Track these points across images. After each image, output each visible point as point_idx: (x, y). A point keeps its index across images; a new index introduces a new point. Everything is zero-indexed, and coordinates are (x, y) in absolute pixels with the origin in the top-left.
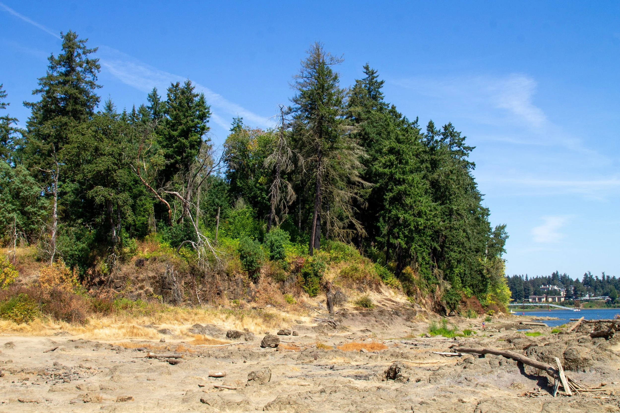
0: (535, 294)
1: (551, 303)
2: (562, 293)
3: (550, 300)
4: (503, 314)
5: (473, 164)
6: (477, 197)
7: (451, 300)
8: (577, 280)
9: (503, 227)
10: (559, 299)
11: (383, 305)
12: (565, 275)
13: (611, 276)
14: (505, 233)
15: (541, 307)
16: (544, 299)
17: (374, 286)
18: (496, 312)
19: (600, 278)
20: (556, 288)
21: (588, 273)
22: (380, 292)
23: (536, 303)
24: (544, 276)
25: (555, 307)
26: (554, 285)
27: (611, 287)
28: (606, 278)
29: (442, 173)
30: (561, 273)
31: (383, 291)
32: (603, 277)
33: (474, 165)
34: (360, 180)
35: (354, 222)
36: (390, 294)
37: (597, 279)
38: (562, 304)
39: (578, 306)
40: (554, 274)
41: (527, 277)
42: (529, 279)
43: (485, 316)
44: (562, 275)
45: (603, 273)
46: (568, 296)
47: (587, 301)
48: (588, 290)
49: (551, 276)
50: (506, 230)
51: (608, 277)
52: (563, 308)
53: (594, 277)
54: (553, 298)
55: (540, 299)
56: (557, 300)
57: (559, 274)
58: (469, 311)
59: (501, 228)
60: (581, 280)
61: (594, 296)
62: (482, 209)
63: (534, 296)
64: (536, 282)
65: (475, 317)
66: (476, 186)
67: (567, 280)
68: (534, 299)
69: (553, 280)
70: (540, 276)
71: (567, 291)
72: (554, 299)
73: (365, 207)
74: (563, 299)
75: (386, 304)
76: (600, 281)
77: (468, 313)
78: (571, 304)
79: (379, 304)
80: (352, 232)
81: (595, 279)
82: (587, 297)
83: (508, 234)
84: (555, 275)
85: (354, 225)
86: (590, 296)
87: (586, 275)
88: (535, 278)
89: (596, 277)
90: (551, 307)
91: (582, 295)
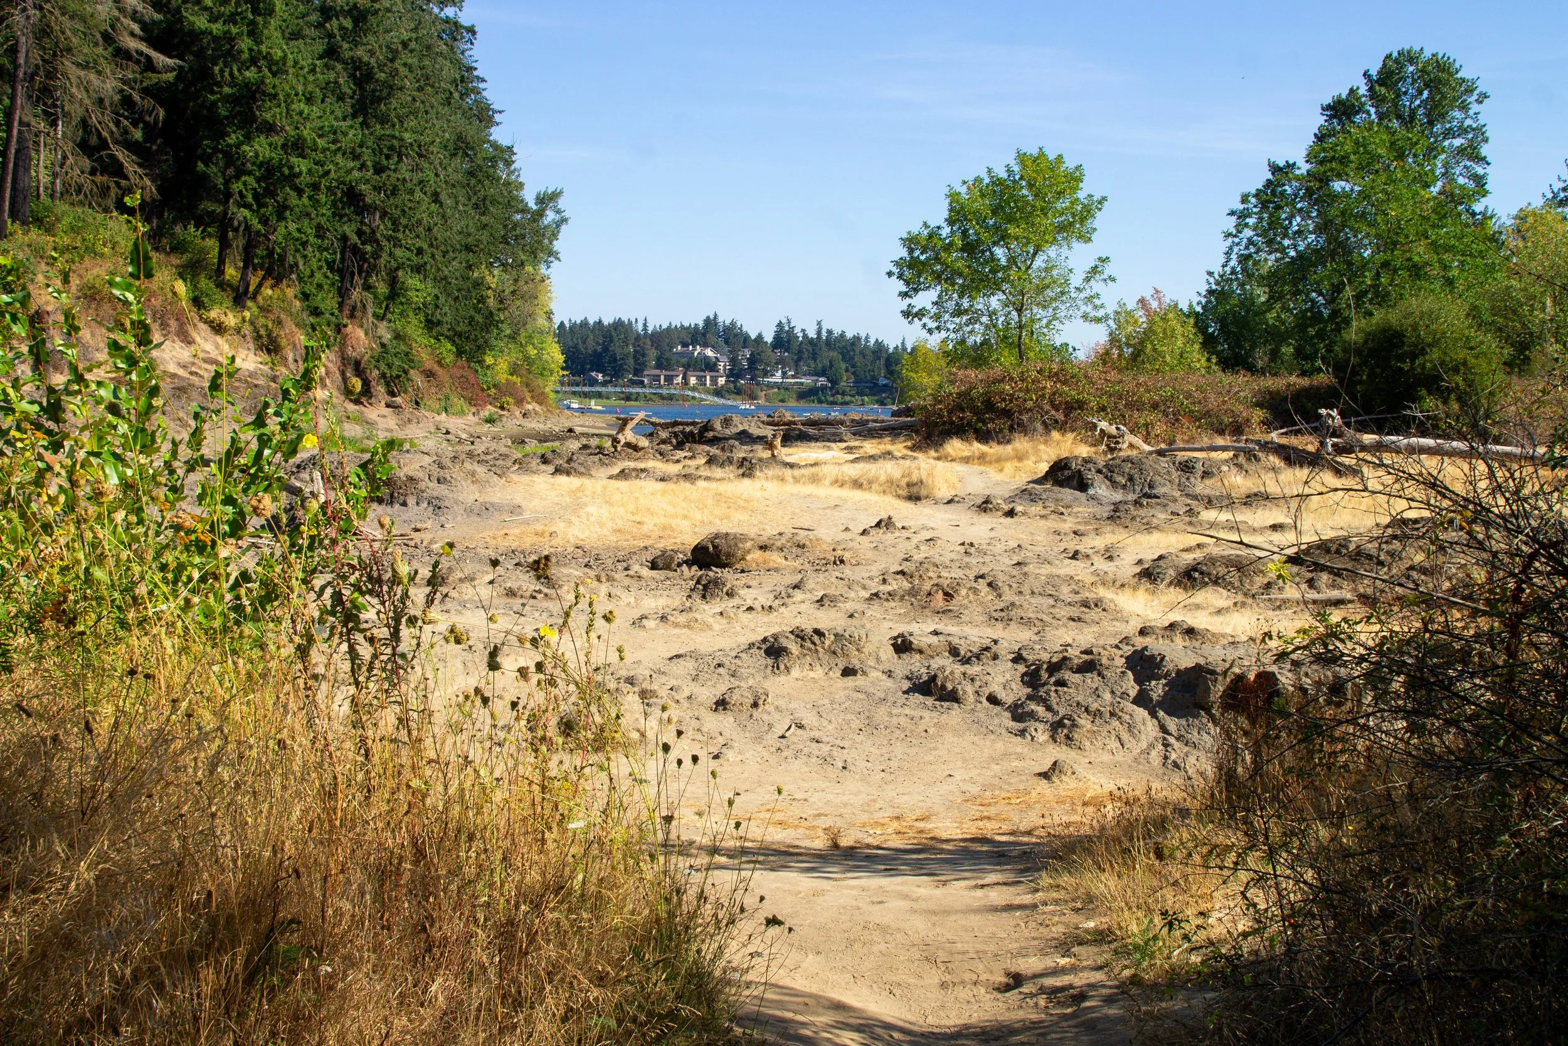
0: (659, 366)
1: (694, 389)
2: (721, 367)
3: (693, 381)
4: (538, 408)
5: (472, 31)
6: (484, 116)
7: (390, 366)
8: (760, 337)
9: (554, 196)
10: (714, 380)
11: (191, 373)
12: (733, 324)
13: (837, 332)
14: (558, 212)
15: (671, 397)
16: (679, 379)
17: (173, 324)
18: (520, 402)
19: (812, 334)
20: (709, 352)
21: (784, 321)
22: (188, 341)
23: (660, 387)
24: (686, 324)
25: (702, 400)
26: (705, 345)
27: (834, 354)
28: (824, 334)
29: (380, 47)
30: (725, 319)
31: (198, 339)
32: (819, 333)
33: (474, 33)
34: (143, 47)
35: (121, 157)
36: (217, 346)
37: (805, 336)
38: (718, 393)
39: (752, 397)
40: (707, 321)
41: (645, 325)
42: (650, 330)
43: (489, 410)
44: (728, 322)
45: (819, 323)
46: (734, 374)
47: (778, 386)
48: (781, 361)
49: (701, 324)
50: (562, 203)
51: (830, 332)
52: (722, 401)
53: (797, 330)
54: (699, 378)
55: (669, 379)
56: (708, 382)
57: (720, 320)
58: (447, 398)
59: (547, 199)
60: (769, 338)
61: (793, 377)
62: (495, 146)
63: (657, 372)
64: (663, 338)
65: (462, 413)
66: (482, 85)
67: (736, 335)
68: (657, 378)
69: (704, 335)
70: (676, 323)
71: (733, 361)
72: (701, 380)
73: (156, 121)
74: (722, 381)
75: (201, 372)
76: (811, 342)
77: (443, 404)
78: (738, 392)
79: (181, 372)
80: (117, 183)
81: (800, 335)
82: (777, 378)
83: (566, 214)
84: (710, 323)
85: (121, 165)
86: (784, 375)
87: (780, 325)
88: (664, 326)
89: (803, 331)
90: (694, 398)
91: (766, 374)
